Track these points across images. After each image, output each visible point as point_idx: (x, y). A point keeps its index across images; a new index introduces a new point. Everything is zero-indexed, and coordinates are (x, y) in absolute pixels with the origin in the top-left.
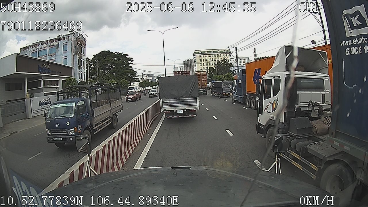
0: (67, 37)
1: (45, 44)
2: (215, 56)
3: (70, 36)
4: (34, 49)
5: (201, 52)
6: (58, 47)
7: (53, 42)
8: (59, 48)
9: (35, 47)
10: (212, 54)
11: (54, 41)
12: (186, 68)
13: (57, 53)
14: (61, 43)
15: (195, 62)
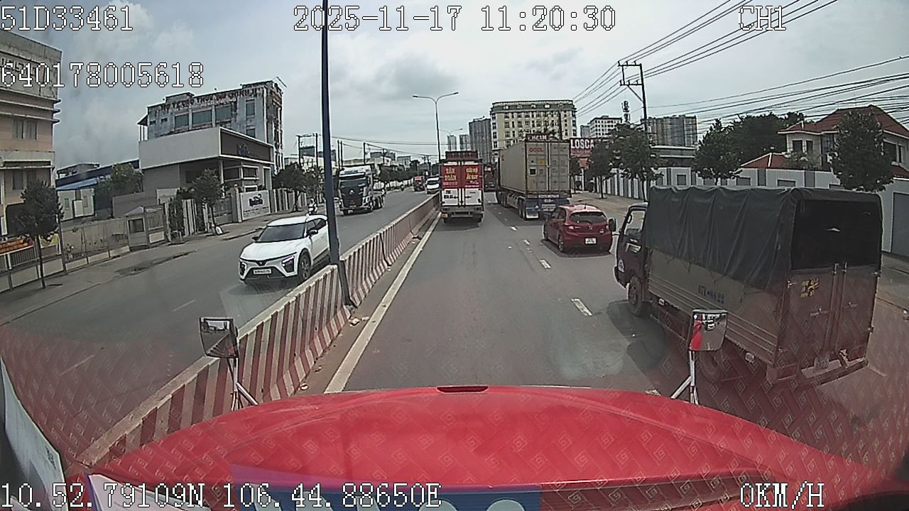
0: (253, 90)
1: (207, 100)
2: (538, 116)
3: (259, 89)
4: (181, 109)
5: (509, 106)
6: (236, 106)
7: (225, 97)
8: (237, 111)
9: (184, 105)
10: (533, 112)
11: (227, 97)
12: (476, 137)
13: (233, 119)
14: (242, 102)
15: (495, 128)
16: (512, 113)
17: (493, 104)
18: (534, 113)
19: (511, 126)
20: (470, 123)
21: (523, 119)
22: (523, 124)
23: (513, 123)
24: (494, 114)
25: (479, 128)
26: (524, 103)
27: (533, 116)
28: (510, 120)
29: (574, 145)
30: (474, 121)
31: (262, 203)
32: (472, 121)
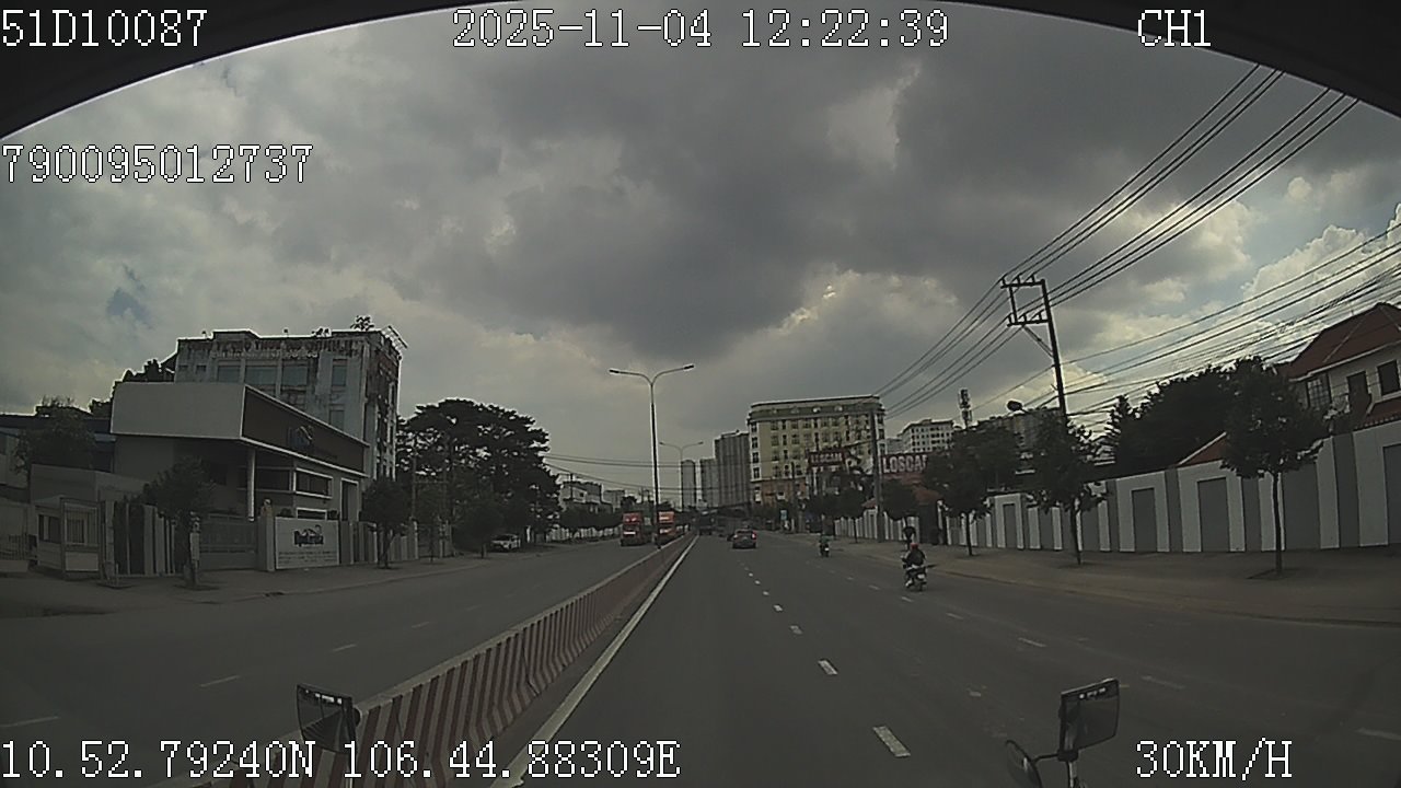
0: (347, 343)
1: (271, 348)
2: (825, 424)
3: (357, 343)
5: (778, 411)
6: (316, 367)
7: (299, 348)
8: (318, 374)
10: (816, 419)
11: (303, 348)
12: (725, 464)
13: (309, 388)
14: (326, 359)
15: (755, 446)
16: (784, 421)
17: (753, 407)
18: (819, 421)
19: (781, 442)
20: (717, 441)
21: (801, 431)
22: (802, 440)
23: (785, 437)
24: (755, 423)
25: (732, 451)
26: (803, 405)
27: (816, 425)
28: (781, 433)
29: (888, 467)
30: (723, 438)
31: (321, 542)
32: (719, 437)
